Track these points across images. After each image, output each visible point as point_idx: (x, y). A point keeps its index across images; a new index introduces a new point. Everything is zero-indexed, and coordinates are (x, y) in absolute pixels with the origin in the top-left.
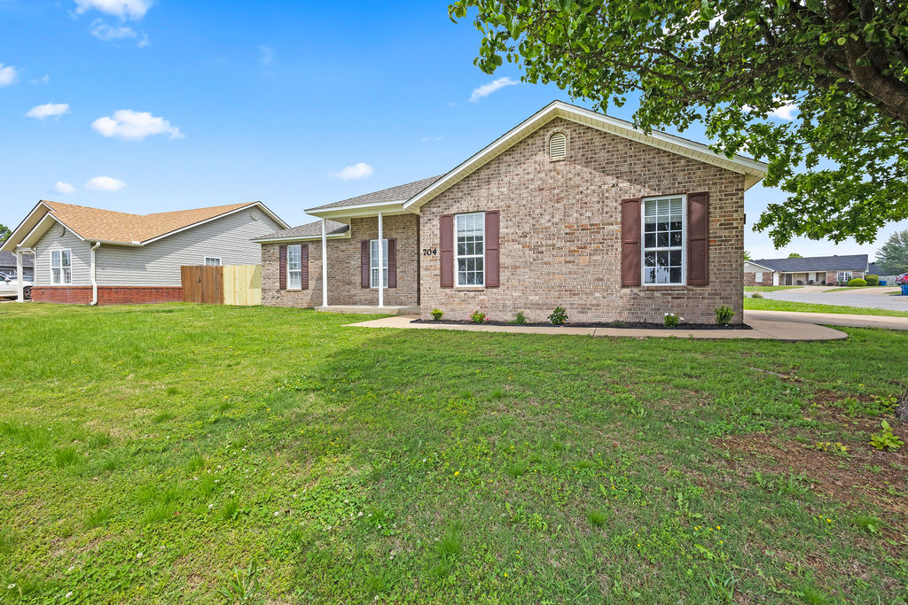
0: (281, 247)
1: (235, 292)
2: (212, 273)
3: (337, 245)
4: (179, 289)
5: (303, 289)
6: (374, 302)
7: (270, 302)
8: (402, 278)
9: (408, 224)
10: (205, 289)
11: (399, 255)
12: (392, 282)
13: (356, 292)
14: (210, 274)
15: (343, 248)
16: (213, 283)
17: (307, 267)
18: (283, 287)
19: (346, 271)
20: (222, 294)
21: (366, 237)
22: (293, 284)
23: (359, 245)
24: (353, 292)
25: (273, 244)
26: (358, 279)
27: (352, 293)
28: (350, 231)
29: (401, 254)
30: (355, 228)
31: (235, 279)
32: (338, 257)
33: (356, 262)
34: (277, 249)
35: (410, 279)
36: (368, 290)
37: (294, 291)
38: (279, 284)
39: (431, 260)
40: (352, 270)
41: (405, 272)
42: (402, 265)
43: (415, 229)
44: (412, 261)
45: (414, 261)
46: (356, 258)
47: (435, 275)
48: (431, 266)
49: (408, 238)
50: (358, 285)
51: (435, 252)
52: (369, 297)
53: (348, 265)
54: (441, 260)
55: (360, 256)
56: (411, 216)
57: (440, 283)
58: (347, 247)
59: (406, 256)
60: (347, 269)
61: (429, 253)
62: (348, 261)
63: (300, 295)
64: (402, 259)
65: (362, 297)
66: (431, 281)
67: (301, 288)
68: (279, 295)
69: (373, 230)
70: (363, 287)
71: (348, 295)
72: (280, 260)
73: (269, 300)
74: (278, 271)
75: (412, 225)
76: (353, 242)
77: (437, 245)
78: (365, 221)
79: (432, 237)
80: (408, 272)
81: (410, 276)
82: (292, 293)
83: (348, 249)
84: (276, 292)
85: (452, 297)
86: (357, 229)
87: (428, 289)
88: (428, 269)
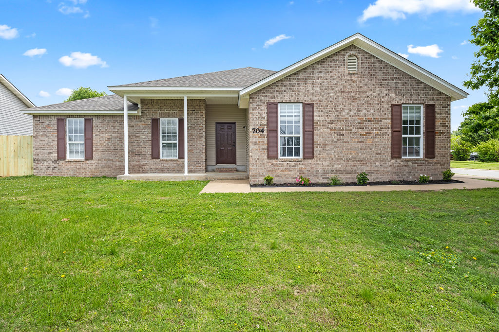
0: (58, 120)
5: (86, 159)
7: (45, 173)
12: (182, 154)
13: (146, 162)
15: (132, 124)
17: (91, 139)
18: (61, 156)
21: (155, 116)
23: (150, 122)
24: (143, 162)
26: (148, 151)
27: (142, 163)
30: (146, 107)
33: (146, 136)
34: (54, 121)
35: (198, 151)
36: (158, 160)
37: (76, 162)
38: (56, 155)
39: (259, 137)
40: (142, 143)
41: (194, 146)
42: (191, 140)
43: (204, 112)
44: (200, 137)
45: (202, 137)
46: (146, 133)
47: (263, 149)
48: (259, 142)
49: (197, 119)
50: (148, 156)
51: (263, 131)
52: (159, 166)
53: (138, 139)
54: (268, 137)
55: (150, 131)
56: (200, 101)
57: (267, 155)
58: (137, 123)
59: (196, 132)
60: (136, 142)
61: (258, 132)
62: (137, 135)
63: (83, 165)
64: (191, 135)
65: (152, 167)
66: (259, 154)
67: (84, 159)
68: (55, 165)
69: (163, 111)
70: (153, 158)
71: (138, 165)
72: (58, 132)
73: (43, 171)
74: (56, 143)
75: (200, 109)
76: (142, 119)
77: (264, 125)
78: (155, 101)
79: (260, 119)
80: (197, 146)
81: (199, 149)
82: (72, 163)
83: (137, 124)
84: (52, 162)
85: (277, 166)
86: (148, 109)
87: (257, 159)
88: (255, 144)
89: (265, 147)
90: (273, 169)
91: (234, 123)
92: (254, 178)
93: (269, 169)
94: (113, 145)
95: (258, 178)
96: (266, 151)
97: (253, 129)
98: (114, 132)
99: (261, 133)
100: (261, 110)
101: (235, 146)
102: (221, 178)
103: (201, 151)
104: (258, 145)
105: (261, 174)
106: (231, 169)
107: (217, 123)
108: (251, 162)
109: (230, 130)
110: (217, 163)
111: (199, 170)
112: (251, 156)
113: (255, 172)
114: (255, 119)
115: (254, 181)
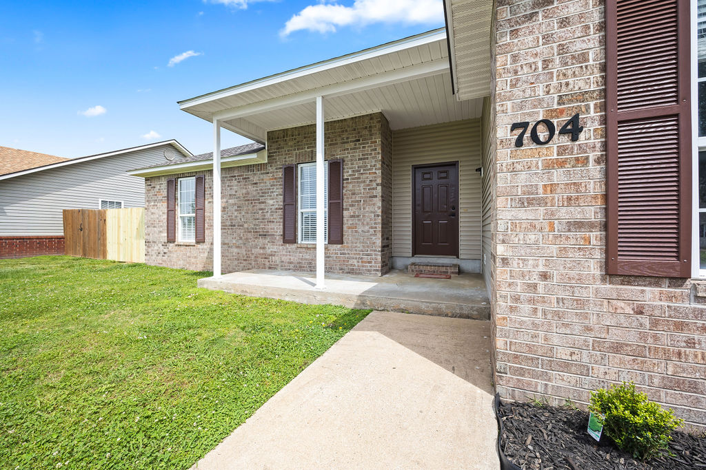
0: (169, 182)
1: (119, 244)
2: (95, 219)
3: (245, 174)
4: (59, 238)
5: (198, 242)
6: (308, 268)
7: (155, 261)
8: (353, 227)
9: (366, 132)
10: (87, 240)
11: (348, 188)
12: (336, 234)
13: (275, 248)
14: (92, 220)
15: (256, 179)
16: (95, 231)
17: (203, 209)
18: (171, 239)
19: (259, 216)
20: (104, 245)
21: (290, 160)
22: (185, 235)
23: (280, 174)
24: (270, 248)
25: (159, 177)
26: (277, 229)
27: (269, 251)
28: (265, 153)
29: (350, 186)
30: (275, 146)
31: (119, 227)
32: (248, 193)
33: (275, 201)
34: (164, 182)
35: (367, 228)
36: (294, 246)
37: (186, 246)
38: (166, 235)
39: (549, 166)
40: (269, 214)
41: (358, 216)
42: (353, 206)
43: (378, 141)
44: (371, 197)
45: (376, 196)
46: (275, 194)
47: (579, 225)
48: (552, 188)
49: (364, 159)
50: (278, 238)
51: (573, 129)
52: (295, 258)
53: (262, 206)
54: (607, 158)
55: (281, 191)
56: (371, 119)
57: (599, 255)
58: (262, 176)
59: (361, 188)
60: (260, 212)
61: (543, 134)
62: (262, 199)
63: (193, 251)
64: (353, 194)
65: (284, 258)
66: (554, 249)
67: (194, 241)
68: (166, 251)
69: (302, 149)
70: (285, 241)
71: (263, 254)
72: (168, 200)
73: (153, 257)
74: (165, 216)
75: (371, 135)
76: (270, 169)
77: (583, 96)
78: (289, 133)
79: (556, 66)
80: (364, 216)
81: (368, 224)
82: (182, 248)
83: (262, 180)
84: (163, 245)
85: (680, 326)
86: (278, 149)
87: (535, 279)
88: (528, 201)
89: (593, 212)
90: (643, 337)
91: (454, 165)
92: (521, 372)
93: (615, 336)
94: (229, 219)
95: (543, 375)
96: (596, 236)
97: (515, 127)
98: (230, 195)
99: (565, 140)
100: (564, 22)
101: (455, 215)
102: (402, 306)
103: (372, 228)
104: (542, 202)
105: (563, 354)
106: (444, 269)
107: (416, 168)
108: (504, 290)
109: (444, 180)
110: (415, 253)
111: (369, 271)
112: (505, 261)
113: (523, 339)
114: (525, 73)
115: (520, 386)
